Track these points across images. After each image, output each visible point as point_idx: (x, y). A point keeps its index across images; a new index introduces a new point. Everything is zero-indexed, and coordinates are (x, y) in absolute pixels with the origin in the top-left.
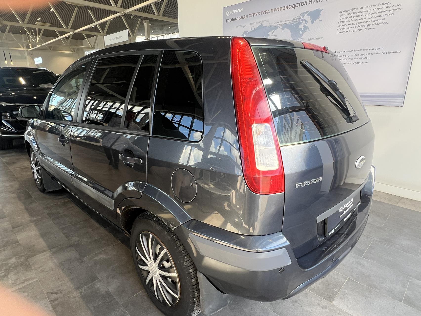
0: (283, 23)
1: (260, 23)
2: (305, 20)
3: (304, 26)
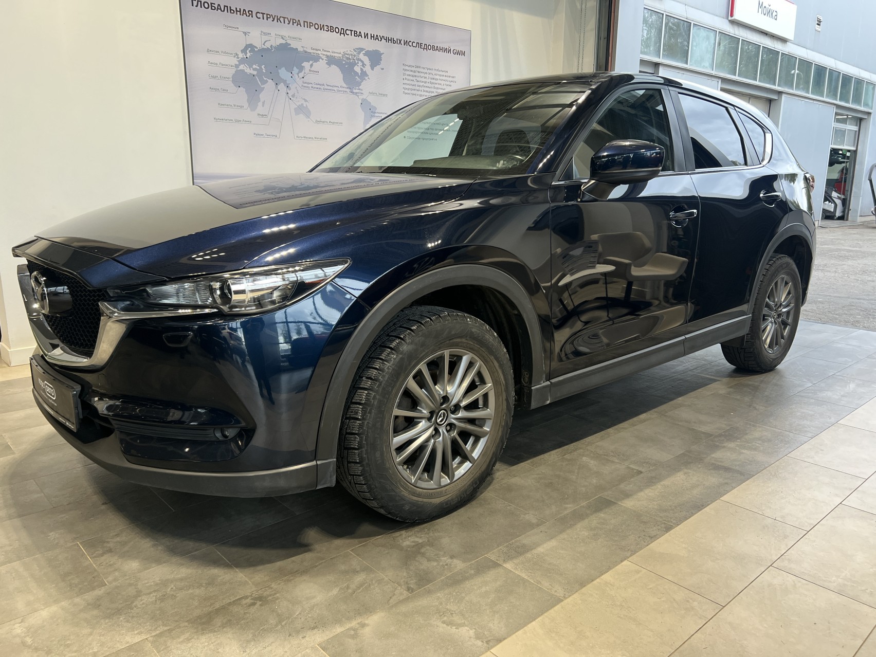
0: (329, 54)
1: (282, 38)
2: (362, 62)
3: (362, 70)
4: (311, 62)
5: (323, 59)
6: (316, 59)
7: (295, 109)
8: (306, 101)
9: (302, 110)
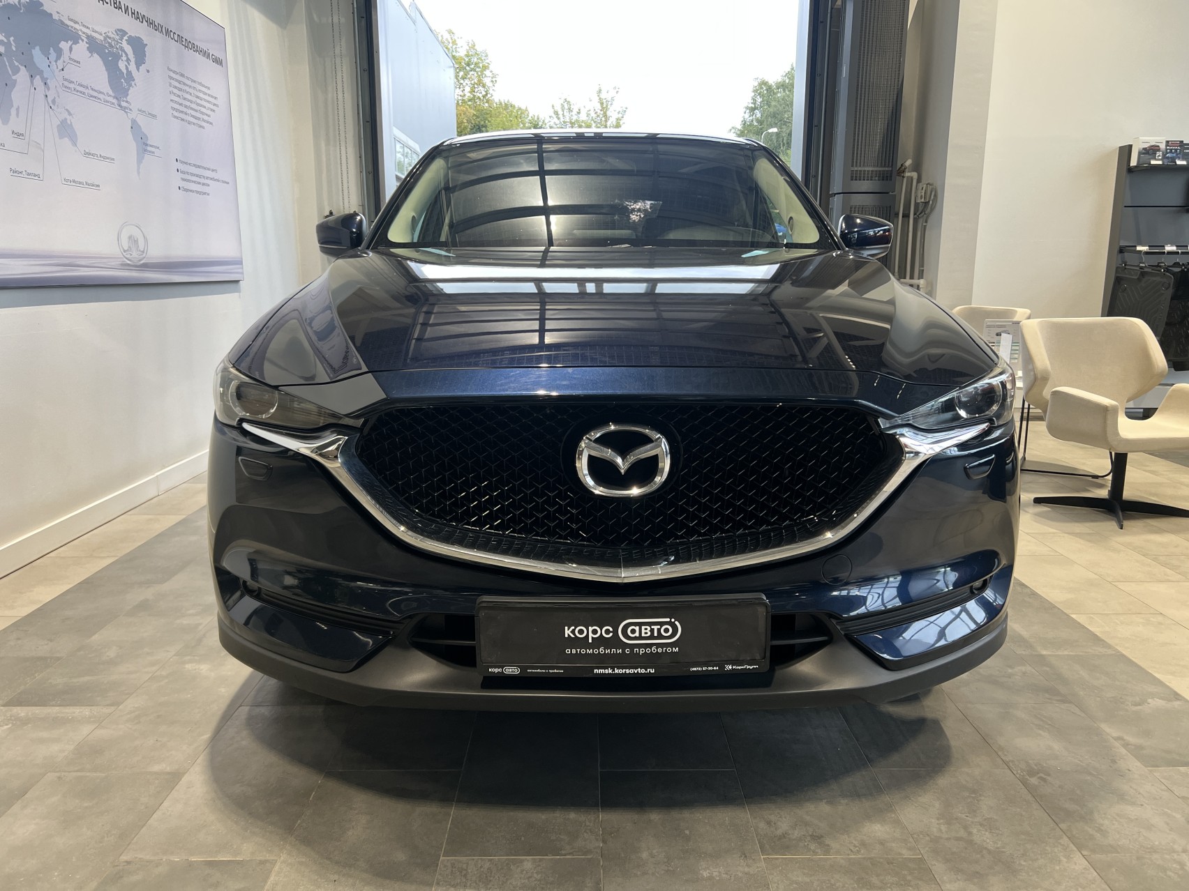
0: (89, 32)
2: (127, 55)
3: (127, 68)
4: (70, 43)
5: (83, 40)
6: (75, 38)
7: (58, 126)
8: (70, 114)
9: (66, 130)
